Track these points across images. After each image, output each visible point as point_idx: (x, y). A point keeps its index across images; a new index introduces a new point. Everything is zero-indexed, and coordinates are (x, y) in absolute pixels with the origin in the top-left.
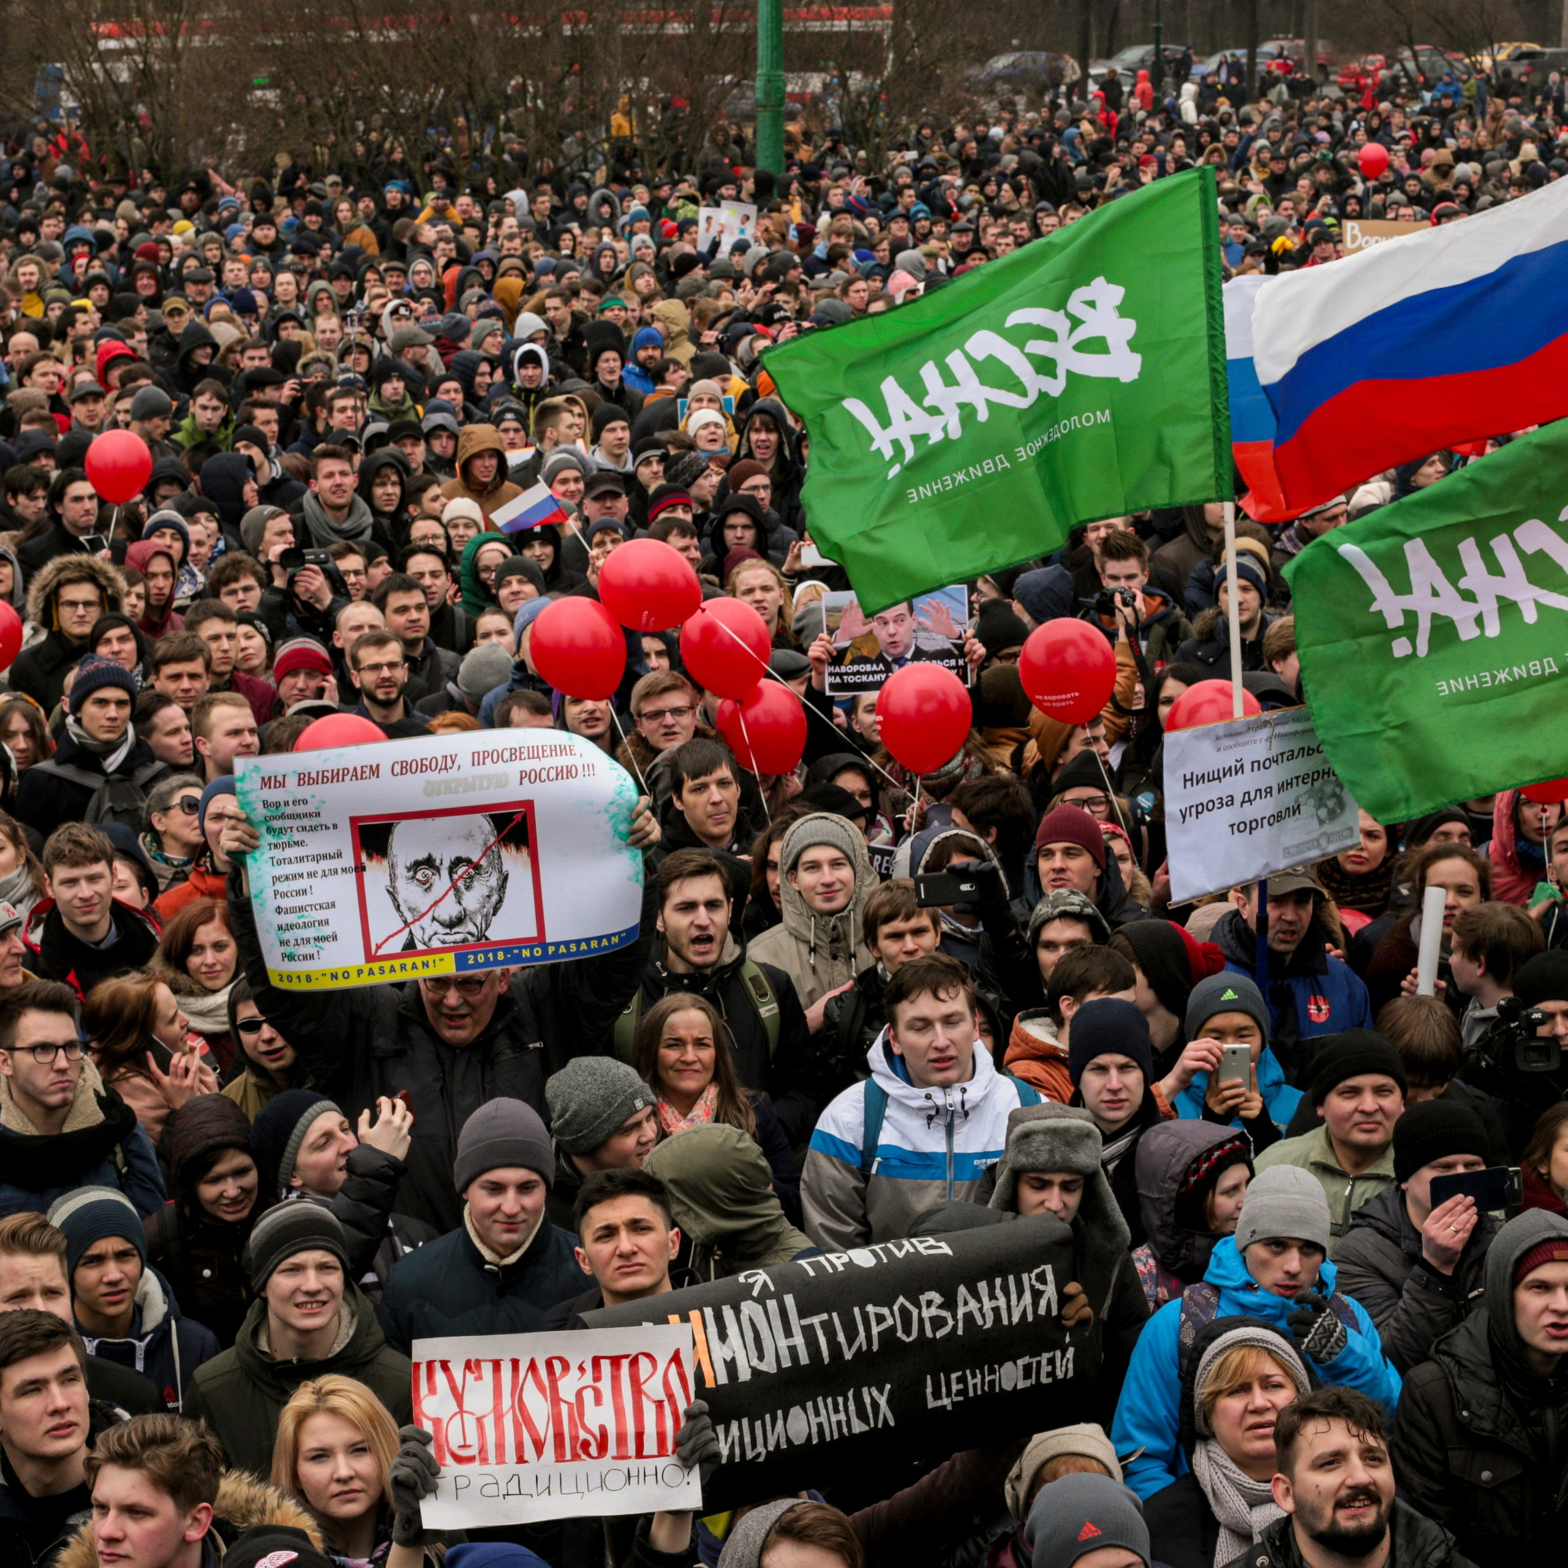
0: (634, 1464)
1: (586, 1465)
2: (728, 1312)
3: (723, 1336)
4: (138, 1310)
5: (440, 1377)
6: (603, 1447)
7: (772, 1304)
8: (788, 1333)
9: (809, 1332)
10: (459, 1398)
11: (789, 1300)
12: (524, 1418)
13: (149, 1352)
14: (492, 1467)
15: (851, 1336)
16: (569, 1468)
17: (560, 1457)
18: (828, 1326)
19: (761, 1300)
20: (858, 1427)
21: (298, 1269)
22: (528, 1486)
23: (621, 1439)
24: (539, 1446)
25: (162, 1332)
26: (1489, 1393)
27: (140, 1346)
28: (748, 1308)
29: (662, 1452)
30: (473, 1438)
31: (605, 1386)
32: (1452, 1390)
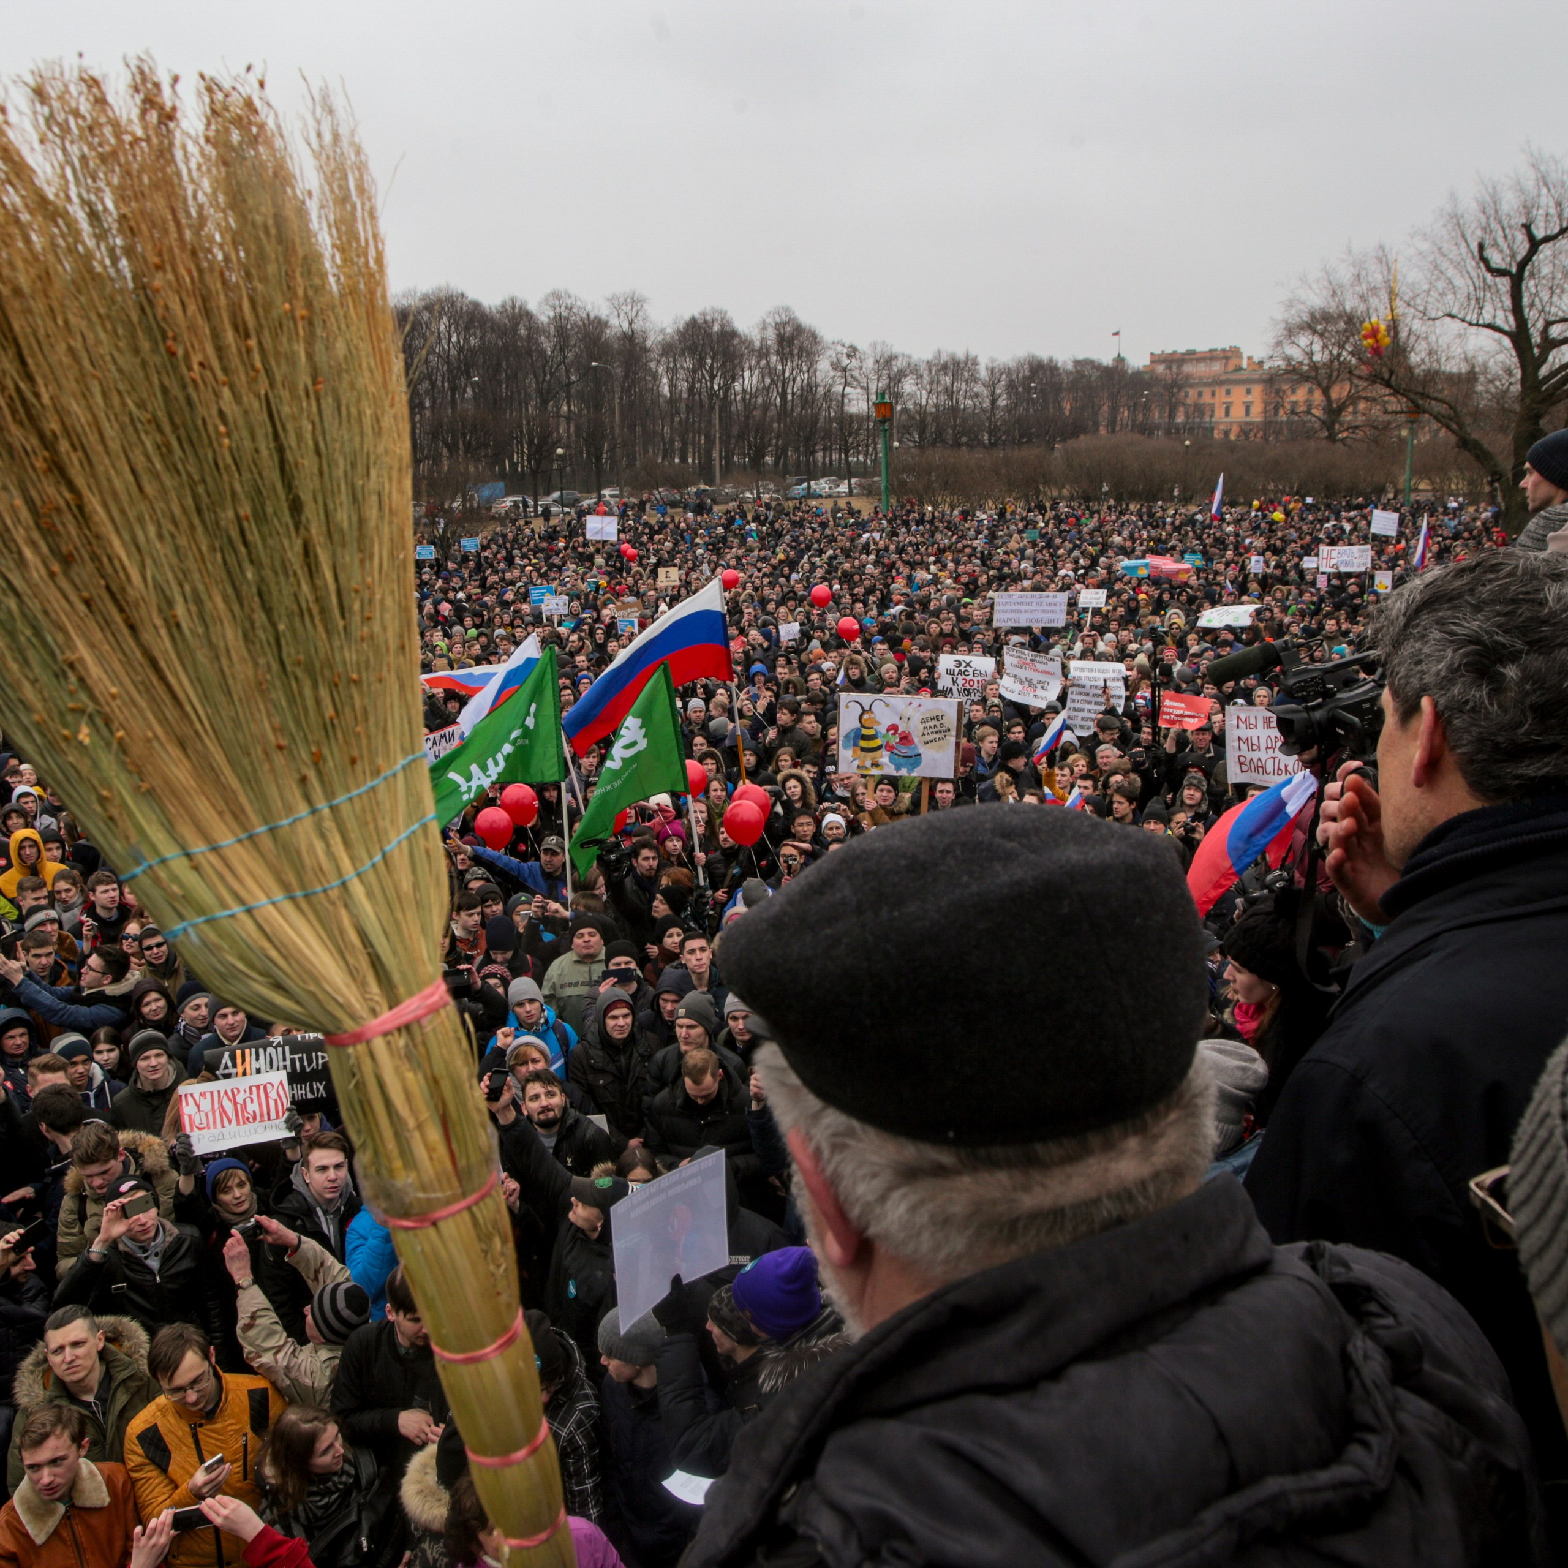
0: (267, 1123)
1: (249, 1125)
2: (261, 1051)
3: (257, 1059)
4: (91, 1080)
5: (190, 1099)
6: (255, 1118)
7: (280, 1049)
8: (284, 1060)
9: (293, 1061)
10: (198, 1106)
11: (287, 1048)
12: (223, 1111)
13: (96, 1096)
14: (212, 1130)
15: (310, 1062)
16: (242, 1128)
17: (238, 1124)
18: (301, 1060)
19: (276, 1048)
20: (310, 1096)
21: (147, 1058)
22: (226, 1136)
23: (262, 1115)
24: (230, 1121)
25: (101, 1088)
26: (600, 1053)
27: (92, 1094)
28: (270, 1050)
29: (278, 1117)
30: (204, 1120)
31: (254, 1096)
32: (587, 1053)
